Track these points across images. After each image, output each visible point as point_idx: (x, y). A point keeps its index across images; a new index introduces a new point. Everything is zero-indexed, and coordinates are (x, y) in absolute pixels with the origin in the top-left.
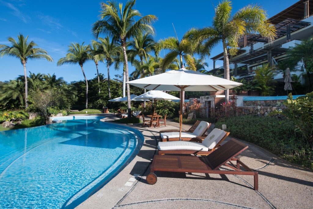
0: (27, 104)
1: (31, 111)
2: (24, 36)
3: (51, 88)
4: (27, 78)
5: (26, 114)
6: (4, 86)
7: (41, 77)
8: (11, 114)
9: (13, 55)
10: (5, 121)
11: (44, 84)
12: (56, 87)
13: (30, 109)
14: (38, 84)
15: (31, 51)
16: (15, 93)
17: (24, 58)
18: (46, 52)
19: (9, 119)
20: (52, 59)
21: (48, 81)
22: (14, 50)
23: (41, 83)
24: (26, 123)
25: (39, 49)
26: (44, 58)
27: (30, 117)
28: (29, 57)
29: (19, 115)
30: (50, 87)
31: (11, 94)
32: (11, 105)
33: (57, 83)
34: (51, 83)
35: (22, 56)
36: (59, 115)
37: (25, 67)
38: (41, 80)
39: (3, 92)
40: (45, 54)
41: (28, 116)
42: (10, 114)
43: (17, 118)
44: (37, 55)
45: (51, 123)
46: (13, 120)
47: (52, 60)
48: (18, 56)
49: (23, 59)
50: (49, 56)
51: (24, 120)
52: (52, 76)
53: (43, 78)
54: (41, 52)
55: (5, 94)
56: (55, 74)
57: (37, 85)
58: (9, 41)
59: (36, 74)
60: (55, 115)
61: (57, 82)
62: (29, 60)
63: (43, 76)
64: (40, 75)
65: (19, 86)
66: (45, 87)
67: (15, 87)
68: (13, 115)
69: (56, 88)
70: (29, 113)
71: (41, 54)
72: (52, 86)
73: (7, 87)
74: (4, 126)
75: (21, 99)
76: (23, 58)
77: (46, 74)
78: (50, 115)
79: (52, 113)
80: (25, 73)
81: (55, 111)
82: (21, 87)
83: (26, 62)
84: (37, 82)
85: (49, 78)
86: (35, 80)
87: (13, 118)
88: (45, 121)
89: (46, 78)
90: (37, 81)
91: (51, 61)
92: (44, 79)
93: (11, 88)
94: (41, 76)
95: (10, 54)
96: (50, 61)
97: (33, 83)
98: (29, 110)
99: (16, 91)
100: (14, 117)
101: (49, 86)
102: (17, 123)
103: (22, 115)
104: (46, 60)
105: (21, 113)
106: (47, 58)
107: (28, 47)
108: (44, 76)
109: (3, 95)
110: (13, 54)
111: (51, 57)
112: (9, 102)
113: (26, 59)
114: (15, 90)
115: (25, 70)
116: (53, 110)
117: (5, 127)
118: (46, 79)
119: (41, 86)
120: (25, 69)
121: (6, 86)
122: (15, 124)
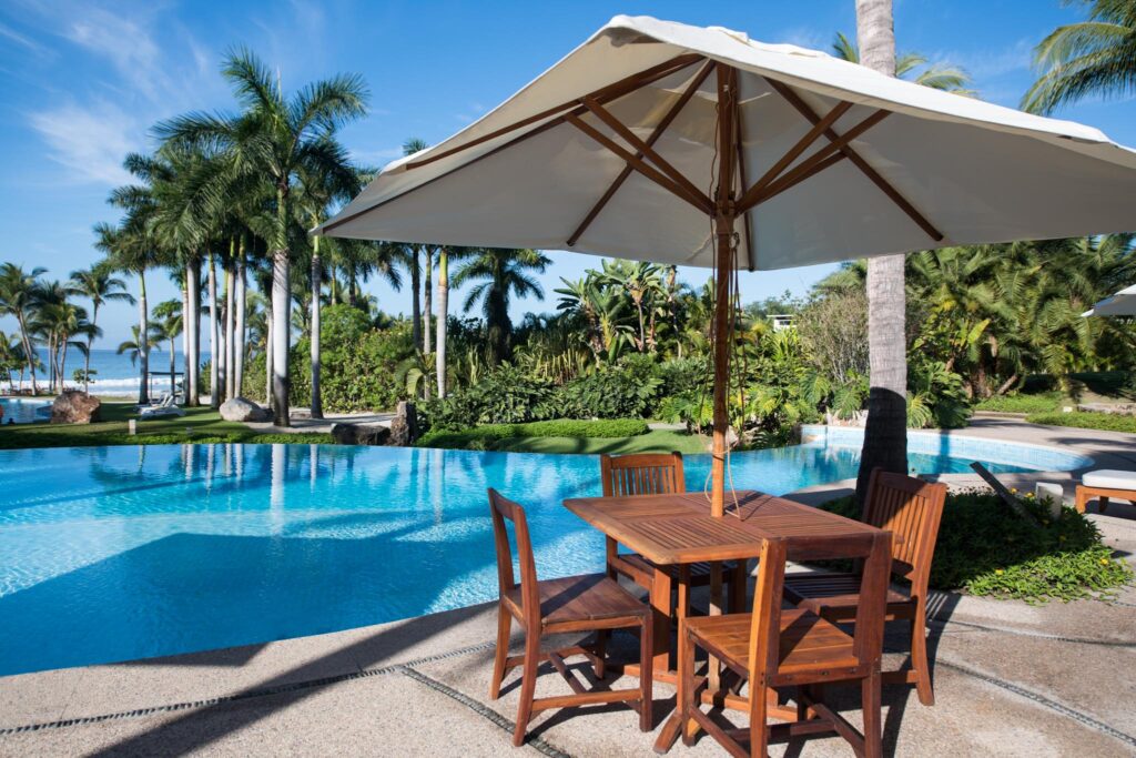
8: (752, 398)
29: (768, 406)
36: (864, 417)
43: (766, 418)
68: (753, 405)
79: (829, 405)
81: (850, 395)
100: (756, 414)
103: (788, 407)
105: (787, 396)
116: (825, 388)
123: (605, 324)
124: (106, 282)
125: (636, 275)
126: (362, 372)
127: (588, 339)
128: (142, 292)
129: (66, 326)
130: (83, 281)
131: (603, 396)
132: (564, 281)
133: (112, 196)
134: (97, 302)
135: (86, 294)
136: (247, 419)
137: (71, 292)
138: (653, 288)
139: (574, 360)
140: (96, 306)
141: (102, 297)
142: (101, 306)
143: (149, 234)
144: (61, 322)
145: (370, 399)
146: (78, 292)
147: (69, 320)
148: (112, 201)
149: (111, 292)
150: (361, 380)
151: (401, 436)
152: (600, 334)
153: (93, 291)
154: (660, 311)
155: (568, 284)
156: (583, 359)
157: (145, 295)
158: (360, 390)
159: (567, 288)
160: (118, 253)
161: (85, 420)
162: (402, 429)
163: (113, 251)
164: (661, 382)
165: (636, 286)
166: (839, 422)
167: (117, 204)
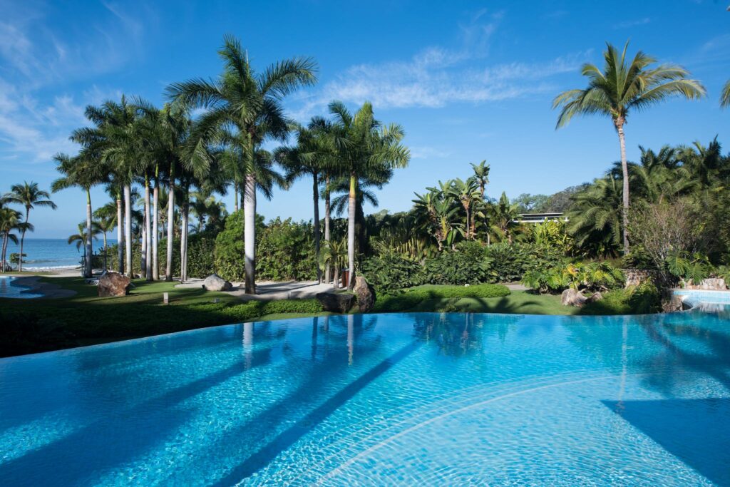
0: (626, 242)
1: (636, 263)
2: (616, 47)
3: (703, 189)
4: (630, 165)
5: (617, 272)
6: (579, 197)
7: (672, 159)
8: (582, 270)
9: (592, 111)
10: (568, 287)
11: (679, 177)
12: (722, 185)
13: (635, 258)
14: (660, 182)
15: (636, 84)
16: (601, 212)
17: (620, 109)
18: (681, 71)
19: (576, 284)
20: (703, 87)
21: (693, 166)
22: (594, 96)
23: (670, 178)
24: (616, 298)
25: (659, 69)
26: (673, 94)
27: (628, 283)
28: (632, 104)
29: (598, 275)
30: (699, 186)
31: (593, 215)
32: (599, 244)
33: (725, 168)
34: (702, 172)
35: (615, 106)
36: (707, 283)
37: (622, 136)
38: (670, 166)
39: (578, 212)
40: (678, 80)
41: (622, 280)
42: (579, 269)
43: (595, 283)
44: (654, 91)
45: (678, 308)
46: (585, 287)
47: (701, 91)
48: (606, 111)
49: (617, 114)
50: (690, 82)
51: (611, 288)
52: (707, 147)
53: (677, 161)
54: (665, 77)
55: (581, 217)
56: (718, 140)
57: (658, 185)
58: (585, 74)
59: (657, 153)
60: (695, 283)
61: (725, 165)
62: (632, 112)
63: (677, 153)
64: (669, 149)
65: (612, 191)
66: (681, 188)
67: (603, 196)
68: (584, 274)
69: (721, 188)
70: (625, 271)
71: (667, 82)
72: (706, 182)
73: (584, 199)
74: (564, 299)
75: (616, 229)
76: (618, 110)
77: (688, 144)
78: (675, 281)
79: (684, 276)
80: (623, 153)
81: (696, 269)
82: (615, 195)
83: (624, 119)
84: (658, 176)
85: (695, 156)
86: (655, 168)
87: (585, 283)
88: (661, 299)
89: (687, 158)
90: (658, 173)
91: (699, 95)
92: (680, 163)
93: (592, 201)
94: (671, 153)
95: (586, 110)
96: (695, 95)
97: (646, 178)
98: (631, 261)
99: (605, 207)
100: (588, 280)
101: (695, 181)
102: (590, 295)
103: (606, 275)
104: (682, 97)
105: (605, 269)
106: (684, 89)
107: (629, 75)
108: (682, 152)
109: (577, 219)
110: (591, 108)
111: (697, 82)
112: (589, 237)
113: (624, 113)
114: (603, 205)
115: (622, 145)
116: (686, 265)
117: (566, 303)
118: (684, 160)
119: (669, 185)
120: (622, 141)
121: (584, 197)
122: (586, 298)
123: (443, 222)
124: (35, 194)
125: (466, 191)
126: (265, 254)
127: (433, 232)
128: (88, 200)
129: (9, 223)
130: (20, 193)
131: (457, 269)
132: (417, 195)
133: (74, 135)
134: (28, 207)
135: (21, 202)
136: (223, 289)
137: (10, 200)
138: (475, 199)
139: (416, 246)
140: (28, 211)
141: (32, 204)
142: (30, 210)
143: (103, 161)
144: (5, 221)
145: (271, 273)
146: (16, 200)
147: (11, 220)
148: (73, 138)
149: (38, 200)
150: (265, 260)
151: (367, 300)
152: (440, 228)
153: (26, 199)
154: (481, 214)
155: (420, 197)
156: (422, 245)
157: (90, 203)
158: (263, 267)
159: (420, 199)
160: (74, 174)
161: (122, 293)
162: (367, 296)
163: (70, 173)
164: (493, 260)
165: (466, 198)
166: (691, 287)
167: (75, 141)
